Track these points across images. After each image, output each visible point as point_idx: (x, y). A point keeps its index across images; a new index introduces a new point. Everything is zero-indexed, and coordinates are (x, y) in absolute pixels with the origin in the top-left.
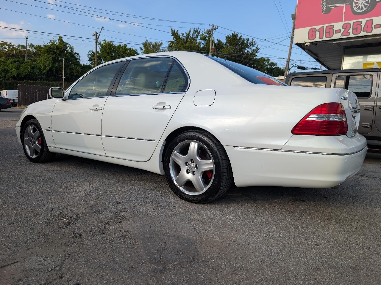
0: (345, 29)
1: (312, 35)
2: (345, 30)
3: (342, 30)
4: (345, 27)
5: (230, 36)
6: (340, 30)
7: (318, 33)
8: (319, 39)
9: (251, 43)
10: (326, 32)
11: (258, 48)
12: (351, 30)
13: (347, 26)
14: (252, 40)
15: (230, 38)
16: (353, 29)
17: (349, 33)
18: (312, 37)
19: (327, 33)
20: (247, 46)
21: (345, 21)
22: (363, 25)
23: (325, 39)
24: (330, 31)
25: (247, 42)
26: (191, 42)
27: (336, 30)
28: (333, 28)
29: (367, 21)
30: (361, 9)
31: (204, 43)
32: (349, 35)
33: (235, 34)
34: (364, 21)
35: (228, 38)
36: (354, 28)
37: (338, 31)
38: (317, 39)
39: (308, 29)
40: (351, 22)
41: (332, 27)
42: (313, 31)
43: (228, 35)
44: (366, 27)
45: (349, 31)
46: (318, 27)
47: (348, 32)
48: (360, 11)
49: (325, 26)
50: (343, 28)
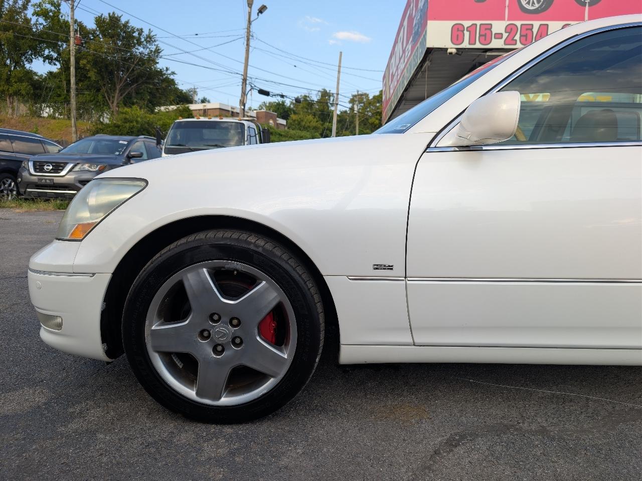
0: (510, 33)
1: (458, 35)
2: (508, 35)
3: (505, 35)
4: (510, 31)
5: (103, 17)
6: (502, 34)
7: (467, 34)
8: (470, 44)
9: (147, 38)
10: (481, 34)
11: (159, 49)
12: (517, 37)
13: (511, 29)
14: (150, 33)
15: (104, 22)
16: (521, 36)
17: (515, 42)
18: (457, 40)
19: (483, 35)
20: (139, 43)
21: (509, 20)
22: (535, 30)
23: (478, 45)
24: (486, 34)
25: (140, 34)
26: (11, 18)
27: (495, 34)
28: (490, 29)
29: (541, 25)
30: (532, 5)
31: (45, 24)
32: (516, 44)
33: (114, 15)
34: (536, 25)
35: (99, 21)
36: (522, 34)
37: (499, 36)
38: (466, 45)
39: (452, 23)
40: (518, 23)
41: (489, 27)
42: (459, 29)
43: (100, 15)
44: (539, 34)
45: (515, 39)
46: (467, 24)
47: (513, 39)
48: (530, 7)
49: (478, 23)
50: (506, 32)
